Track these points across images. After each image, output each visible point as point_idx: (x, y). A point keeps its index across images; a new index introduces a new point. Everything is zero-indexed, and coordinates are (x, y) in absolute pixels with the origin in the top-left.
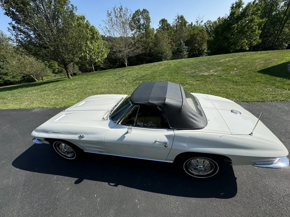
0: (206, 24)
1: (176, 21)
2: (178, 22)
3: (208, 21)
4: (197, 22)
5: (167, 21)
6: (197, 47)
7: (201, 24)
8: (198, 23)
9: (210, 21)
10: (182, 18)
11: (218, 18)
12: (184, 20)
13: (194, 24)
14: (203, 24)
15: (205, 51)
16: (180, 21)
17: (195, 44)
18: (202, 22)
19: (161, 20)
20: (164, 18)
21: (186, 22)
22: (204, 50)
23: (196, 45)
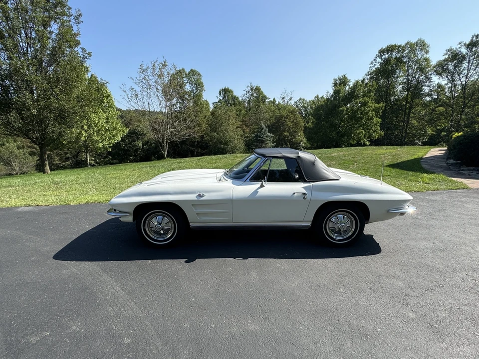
0: (297, 103)
1: (248, 94)
2: (252, 95)
3: (300, 99)
4: (283, 98)
5: (232, 92)
6: (288, 137)
7: (290, 102)
8: (284, 101)
9: (304, 100)
10: (258, 89)
11: (316, 97)
12: (262, 93)
13: (279, 102)
14: (292, 102)
15: (302, 144)
16: (255, 95)
17: (284, 131)
18: (291, 99)
19: (223, 89)
20: (227, 87)
21: (264, 98)
22: (300, 143)
23: (286, 134)
